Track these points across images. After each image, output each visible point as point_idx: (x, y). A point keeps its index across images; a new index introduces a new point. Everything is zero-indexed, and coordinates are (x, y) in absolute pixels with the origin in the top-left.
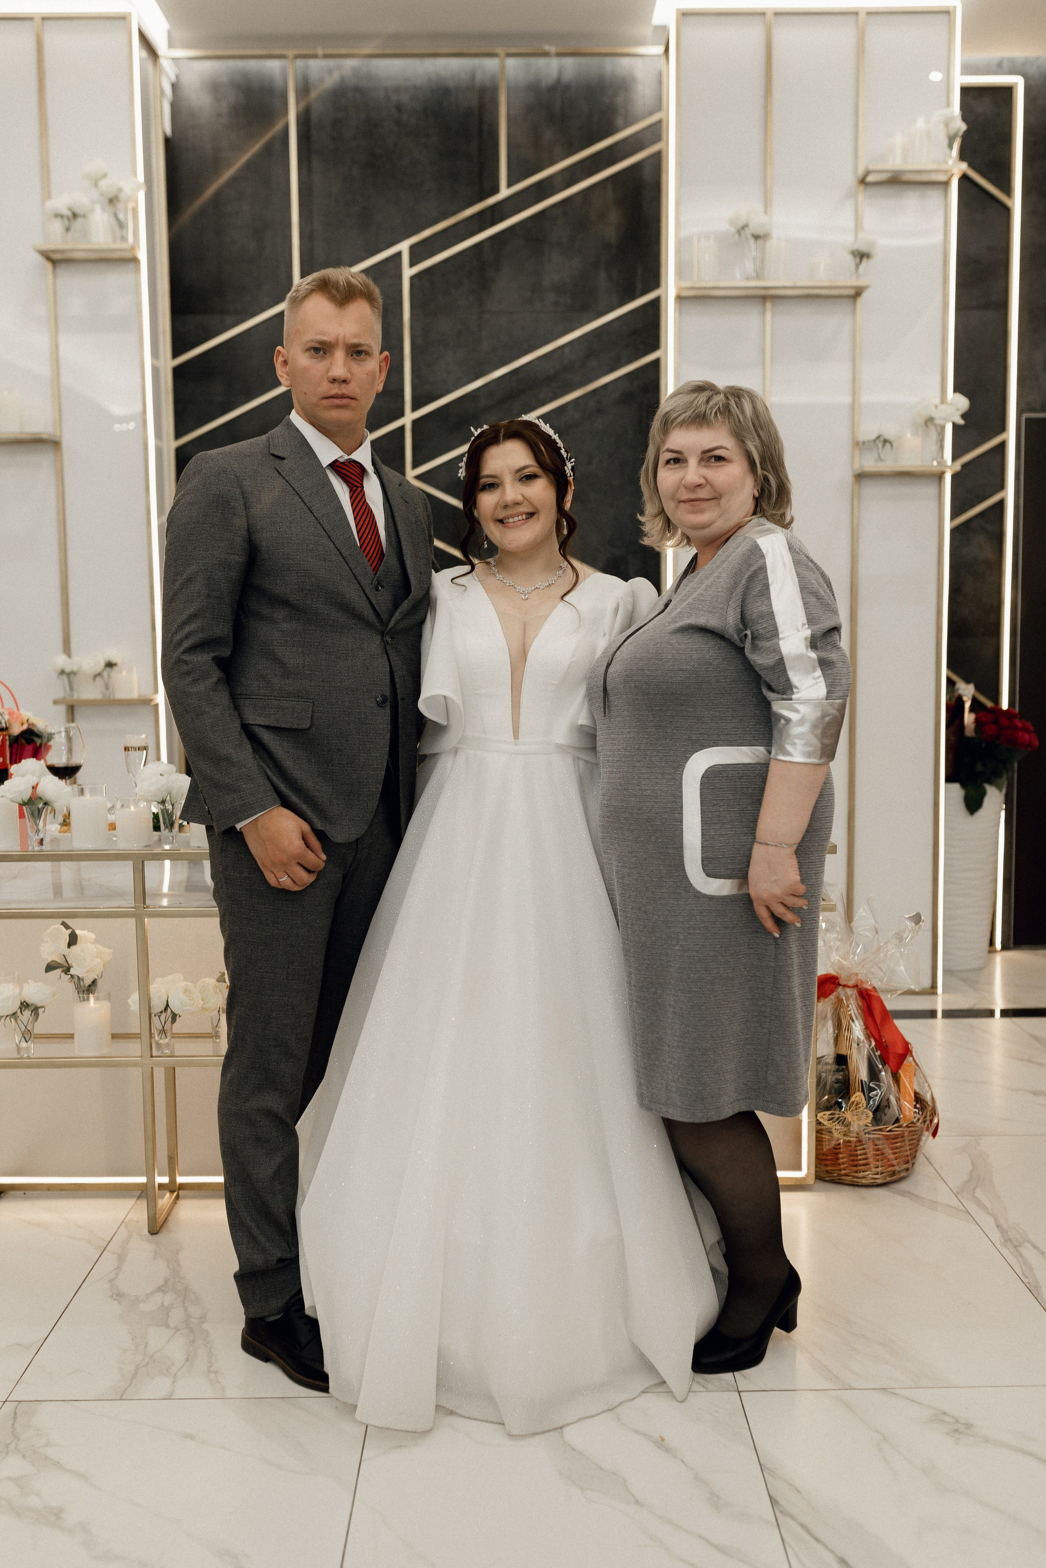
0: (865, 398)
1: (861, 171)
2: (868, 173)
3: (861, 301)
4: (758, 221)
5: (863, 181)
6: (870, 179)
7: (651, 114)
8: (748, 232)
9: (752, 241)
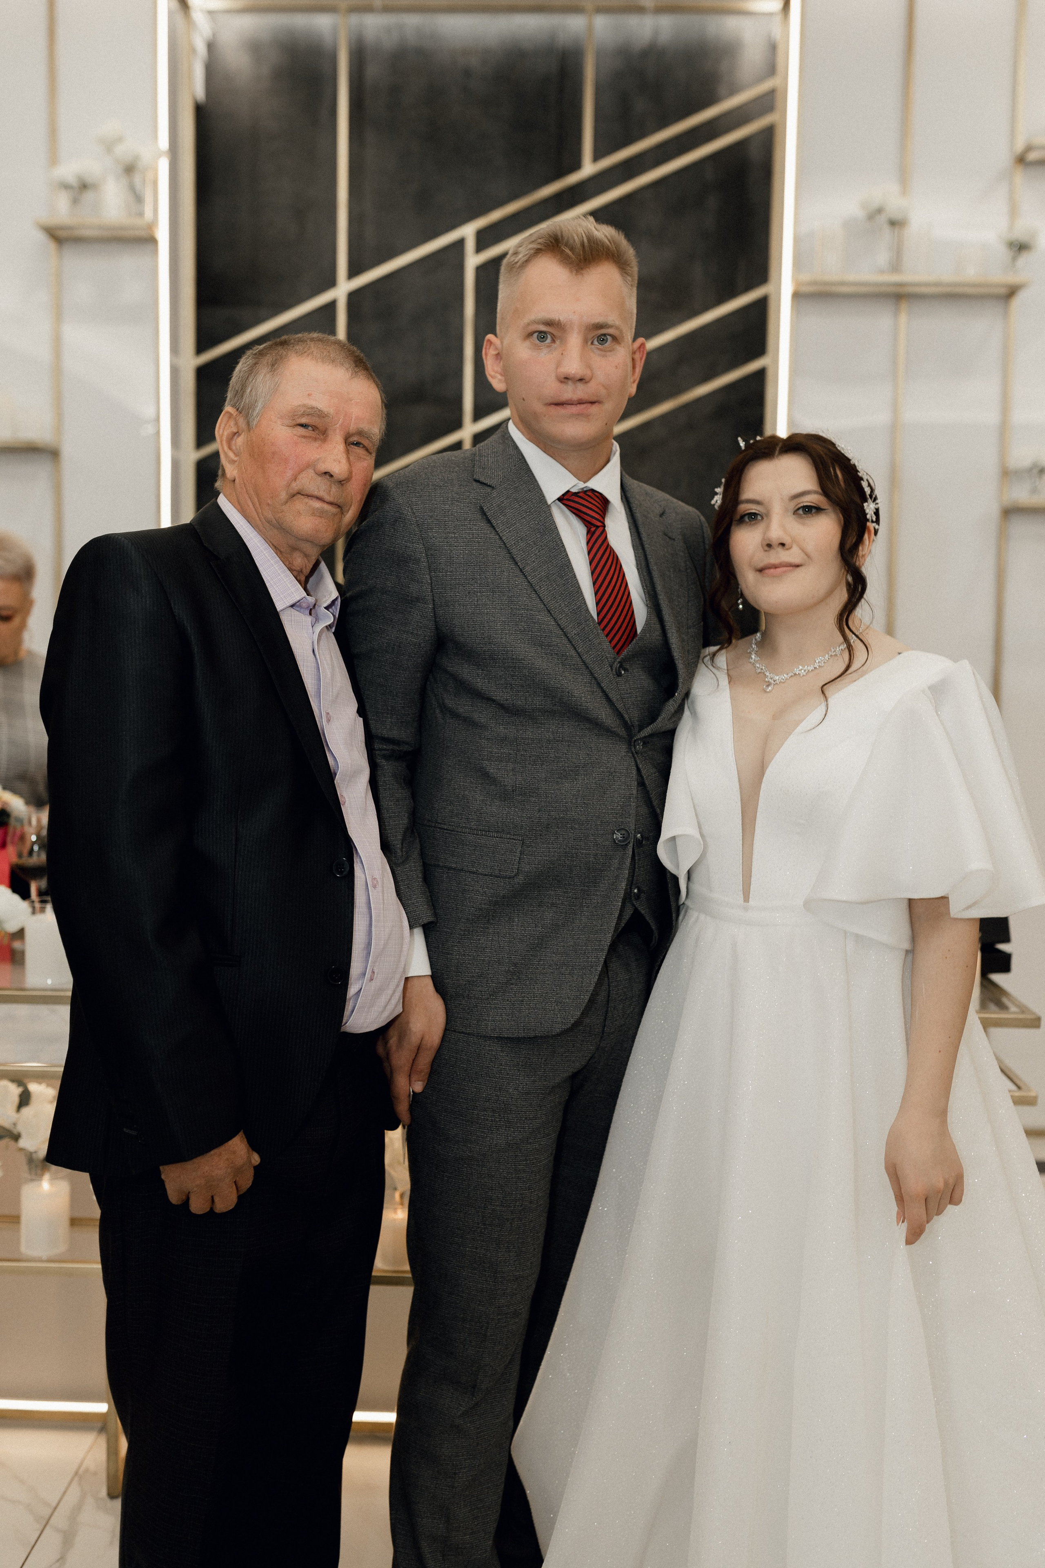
0: (1019, 416)
1: (1020, 146)
2: (1029, 148)
3: (1017, 302)
4: (895, 203)
5: (1021, 160)
6: (1032, 156)
7: (760, 79)
8: (882, 219)
9: (886, 229)
